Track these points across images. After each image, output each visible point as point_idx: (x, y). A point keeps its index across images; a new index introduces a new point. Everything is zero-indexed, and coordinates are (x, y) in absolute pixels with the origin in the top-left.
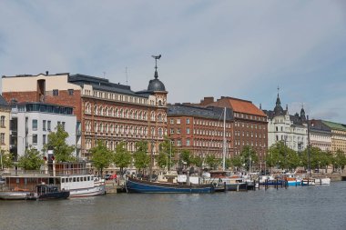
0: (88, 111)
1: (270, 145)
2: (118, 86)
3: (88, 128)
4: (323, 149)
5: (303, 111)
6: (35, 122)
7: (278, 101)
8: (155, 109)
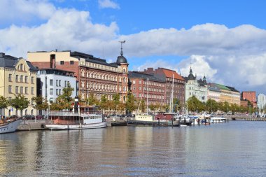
0: (83, 75)
1: (186, 100)
2: (99, 59)
3: (83, 85)
4: (217, 101)
5: (204, 77)
6: (51, 80)
7: (191, 71)
8: (121, 74)
